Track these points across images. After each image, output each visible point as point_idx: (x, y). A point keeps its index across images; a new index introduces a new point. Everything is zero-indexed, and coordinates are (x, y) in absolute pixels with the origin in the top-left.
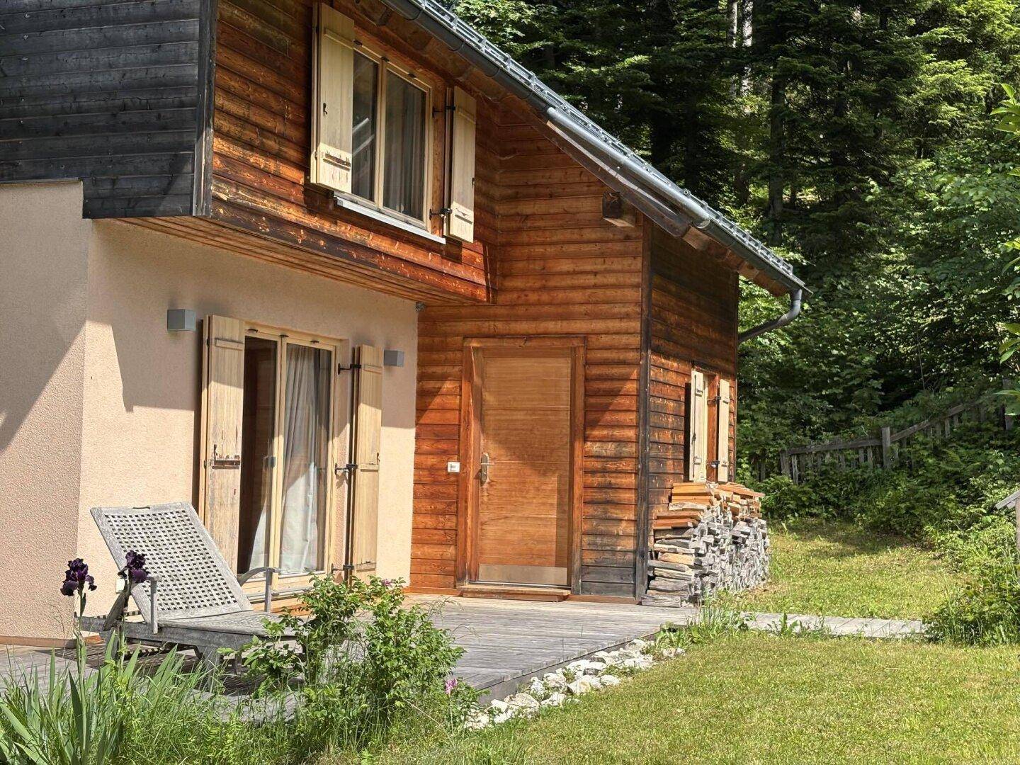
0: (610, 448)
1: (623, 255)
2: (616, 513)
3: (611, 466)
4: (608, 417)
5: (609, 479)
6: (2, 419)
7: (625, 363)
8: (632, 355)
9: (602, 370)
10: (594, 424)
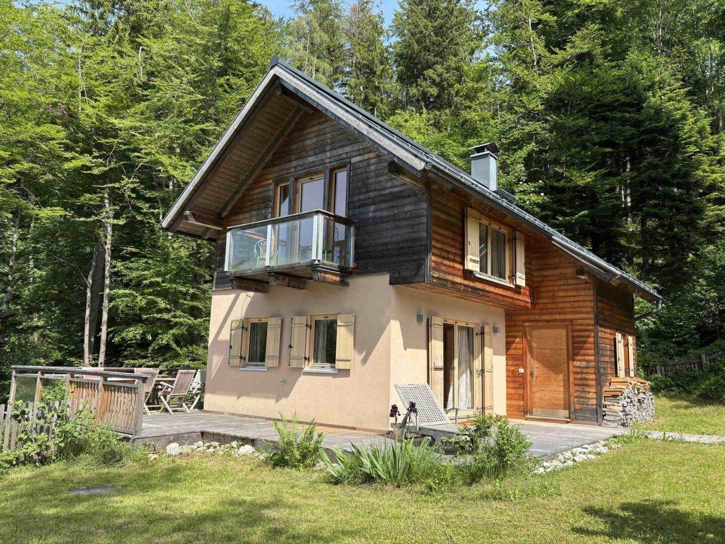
0: (584, 364)
1: (585, 289)
2: (588, 389)
3: (585, 371)
4: (582, 352)
5: (584, 376)
6: (364, 354)
7: (587, 330)
8: (591, 328)
9: (579, 333)
10: (577, 354)
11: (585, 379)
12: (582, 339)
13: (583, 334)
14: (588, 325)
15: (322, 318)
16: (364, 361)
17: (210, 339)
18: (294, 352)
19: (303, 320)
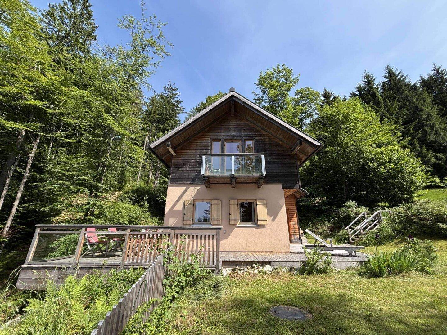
0: (294, 223)
1: (292, 198)
2: (295, 232)
3: (294, 225)
4: (293, 219)
5: (294, 227)
6: (273, 217)
7: (294, 212)
8: (295, 211)
9: (291, 213)
10: (291, 220)
11: (294, 228)
12: (292, 215)
13: (293, 213)
14: (294, 210)
15: (244, 202)
16: (273, 220)
17: (167, 210)
18: (232, 217)
19: (236, 201)
